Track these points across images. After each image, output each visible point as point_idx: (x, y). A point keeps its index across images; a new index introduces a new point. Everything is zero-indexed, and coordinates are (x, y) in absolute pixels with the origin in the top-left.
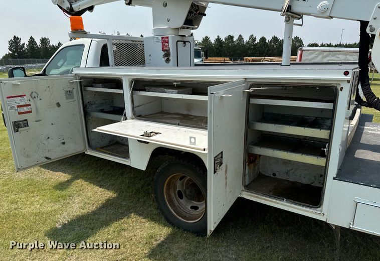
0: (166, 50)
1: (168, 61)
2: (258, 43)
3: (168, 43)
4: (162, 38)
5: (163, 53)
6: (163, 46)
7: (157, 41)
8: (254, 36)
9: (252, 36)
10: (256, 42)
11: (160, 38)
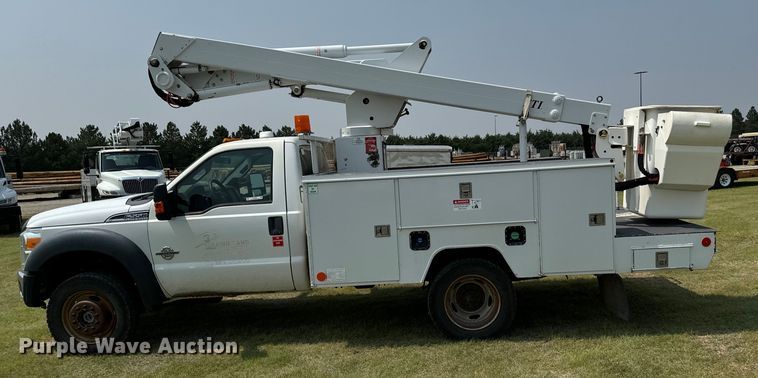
0: (374, 153)
1: (375, 164)
2: (211, 138)
3: (375, 144)
4: (366, 139)
5: (368, 156)
6: (368, 147)
7: (358, 141)
8: (202, 124)
9: (197, 124)
10: (208, 137)
11: (363, 139)
